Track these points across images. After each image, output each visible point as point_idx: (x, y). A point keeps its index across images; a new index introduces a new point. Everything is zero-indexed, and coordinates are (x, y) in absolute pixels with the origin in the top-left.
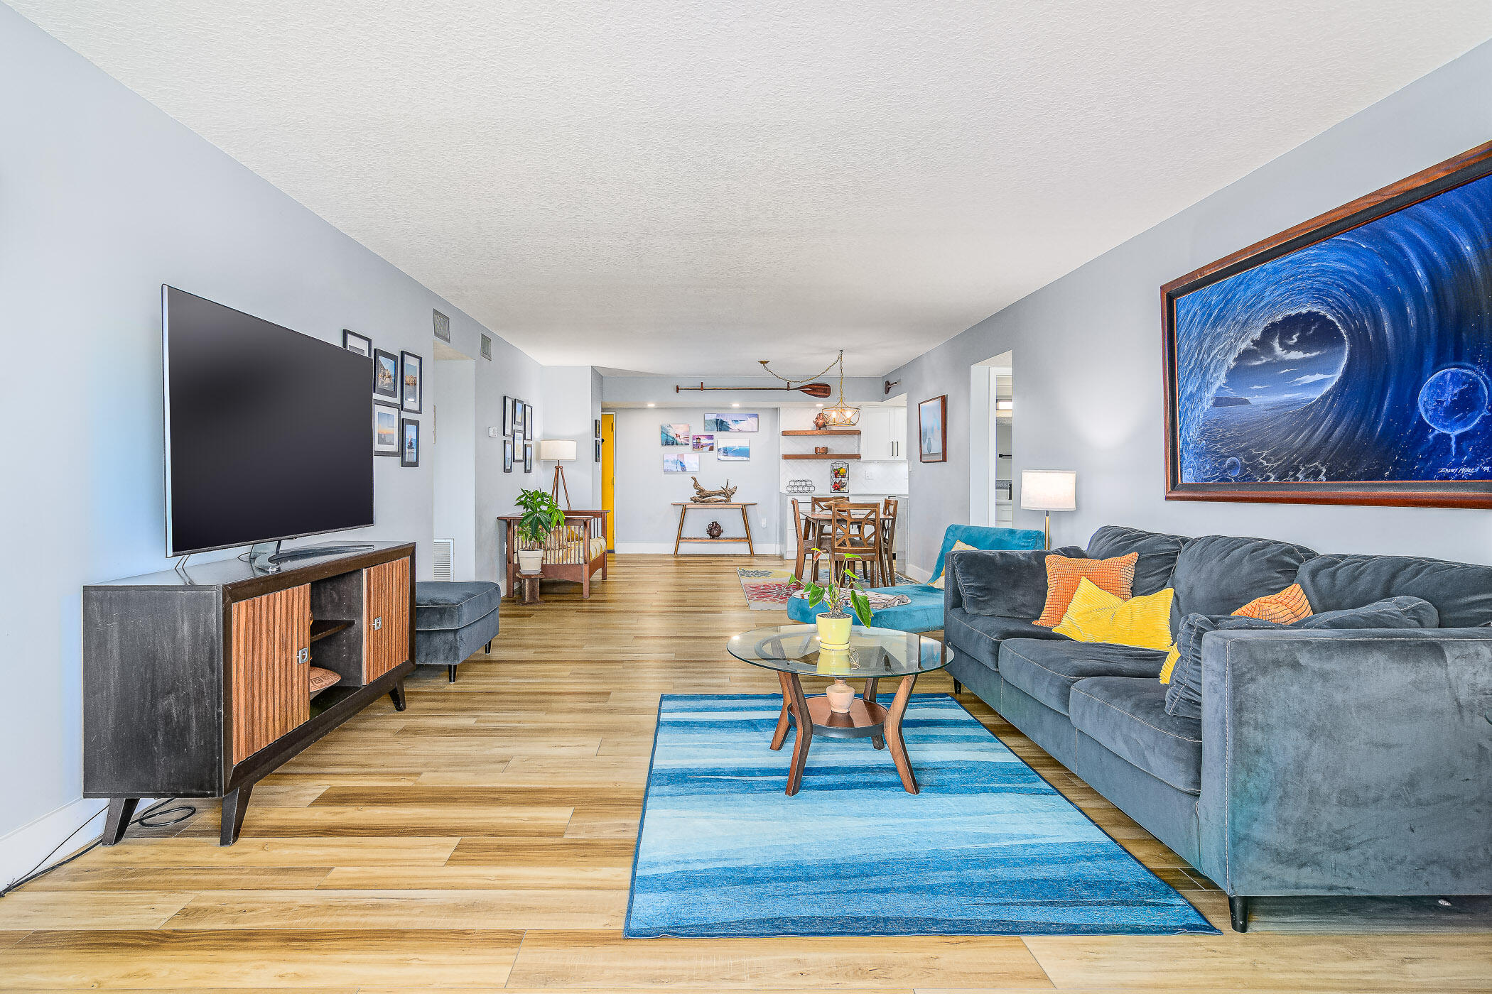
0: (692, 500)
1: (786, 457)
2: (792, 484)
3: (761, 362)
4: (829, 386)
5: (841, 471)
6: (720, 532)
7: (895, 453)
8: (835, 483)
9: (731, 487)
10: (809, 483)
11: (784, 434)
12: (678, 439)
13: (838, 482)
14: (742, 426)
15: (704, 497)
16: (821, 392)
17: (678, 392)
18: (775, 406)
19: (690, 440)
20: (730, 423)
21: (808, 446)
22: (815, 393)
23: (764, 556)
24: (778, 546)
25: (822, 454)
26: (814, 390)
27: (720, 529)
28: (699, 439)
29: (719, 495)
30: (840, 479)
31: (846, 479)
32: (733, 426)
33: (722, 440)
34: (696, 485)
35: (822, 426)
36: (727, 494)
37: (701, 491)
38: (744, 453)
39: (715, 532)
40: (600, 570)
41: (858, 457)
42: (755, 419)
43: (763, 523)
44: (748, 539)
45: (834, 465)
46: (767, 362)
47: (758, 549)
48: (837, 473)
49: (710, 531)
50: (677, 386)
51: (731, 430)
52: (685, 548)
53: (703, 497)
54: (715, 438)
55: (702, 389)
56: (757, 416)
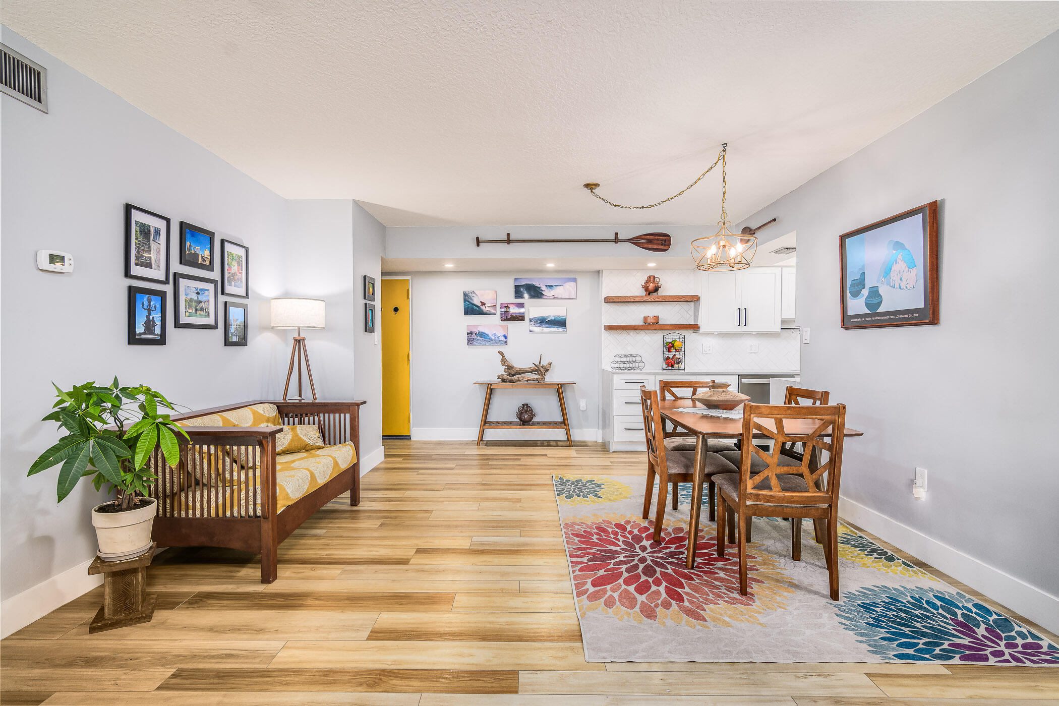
0: (499, 378)
1: (610, 328)
2: (617, 359)
3: (587, 186)
4: (668, 236)
5: (676, 344)
6: (533, 415)
7: (743, 322)
8: (668, 358)
9: (544, 363)
10: (638, 359)
11: (608, 300)
12: (483, 308)
13: (671, 357)
14: (557, 291)
15: (513, 375)
16: (658, 244)
17: (478, 245)
18: (597, 268)
19: (498, 306)
20: (544, 288)
21: (635, 315)
22: (650, 246)
23: (582, 445)
24: (600, 431)
25: (651, 325)
26: (650, 241)
27: (532, 414)
28: (507, 307)
29: (531, 372)
30: (674, 353)
31: (681, 353)
32: (547, 292)
33: (534, 308)
34: (504, 361)
35: (652, 289)
36: (541, 370)
37: (510, 367)
38: (561, 323)
39: (526, 417)
40: (347, 494)
41: (695, 328)
42: (572, 284)
43: (583, 404)
44: (564, 423)
45: (667, 337)
46: (597, 185)
47: (578, 435)
48: (670, 347)
49: (520, 414)
50: (478, 238)
51: (544, 297)
52: (492, 434)
53: (511, 376)
54: (526, 305)
55: (508, 241)
56: (575, 280)
